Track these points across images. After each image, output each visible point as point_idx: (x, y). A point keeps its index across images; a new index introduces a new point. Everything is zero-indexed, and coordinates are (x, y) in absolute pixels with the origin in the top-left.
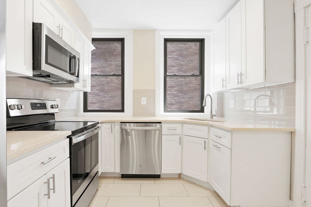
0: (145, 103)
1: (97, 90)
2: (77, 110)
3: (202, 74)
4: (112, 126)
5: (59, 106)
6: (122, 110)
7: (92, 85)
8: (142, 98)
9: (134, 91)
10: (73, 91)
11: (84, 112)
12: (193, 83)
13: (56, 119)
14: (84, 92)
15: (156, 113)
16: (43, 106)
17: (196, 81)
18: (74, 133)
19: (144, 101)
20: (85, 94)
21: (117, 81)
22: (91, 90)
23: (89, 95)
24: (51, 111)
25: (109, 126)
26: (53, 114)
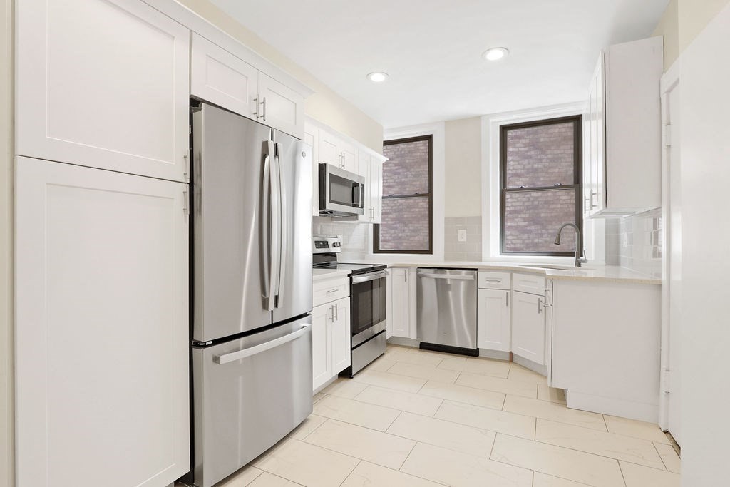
0: (464, 239)
1: (392, 220)
2: (365, 251)
3: (578, 183)
4: (406, 272)
5: (341, 244)
6: (430, 251)
7: (384, 211)
8: (460, 231)
9: (447, 220)
10: (358, 224)
11: (374, 252)
12: (561, 202)
13: (338, 261)
14: (374, 224)
15: (483, 256)
16: (325, 245)
17: (567, 197)
18: (355, 273)
19: (463, 236)
20: (376, 227)
21: (423, 203)
22: (383, 219)
23: (380, 228)
24: (332, 250)
25: (402, 271)
26: (334, 255)
